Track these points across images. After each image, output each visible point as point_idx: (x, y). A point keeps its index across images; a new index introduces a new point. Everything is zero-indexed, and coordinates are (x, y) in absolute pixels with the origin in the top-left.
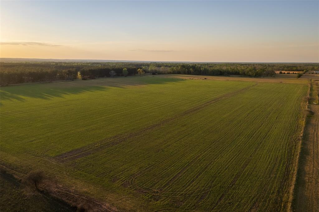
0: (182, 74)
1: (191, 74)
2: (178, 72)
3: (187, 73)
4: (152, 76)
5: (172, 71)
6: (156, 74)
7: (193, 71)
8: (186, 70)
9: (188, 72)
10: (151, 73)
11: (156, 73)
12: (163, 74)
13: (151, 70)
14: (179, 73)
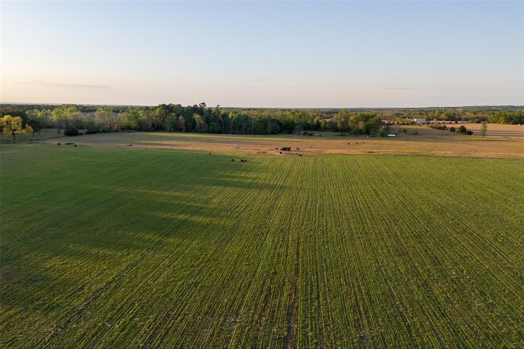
0: (170, 131)
1: (196, 132)
2: (153, 125)
3: (184, 127)
4: (65, 140)
5: (133, 124)
6: (80, 131)
7: (202, 122)
8: (181, 117)
9: (186, 125)
10: (63, 131)
11: (82, 128)
12: (104, 132)
13: (59, 121)
14: (157, 127)
